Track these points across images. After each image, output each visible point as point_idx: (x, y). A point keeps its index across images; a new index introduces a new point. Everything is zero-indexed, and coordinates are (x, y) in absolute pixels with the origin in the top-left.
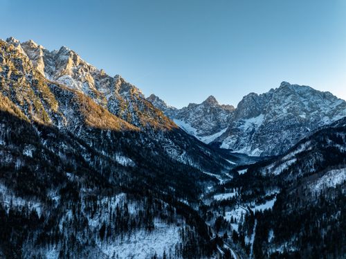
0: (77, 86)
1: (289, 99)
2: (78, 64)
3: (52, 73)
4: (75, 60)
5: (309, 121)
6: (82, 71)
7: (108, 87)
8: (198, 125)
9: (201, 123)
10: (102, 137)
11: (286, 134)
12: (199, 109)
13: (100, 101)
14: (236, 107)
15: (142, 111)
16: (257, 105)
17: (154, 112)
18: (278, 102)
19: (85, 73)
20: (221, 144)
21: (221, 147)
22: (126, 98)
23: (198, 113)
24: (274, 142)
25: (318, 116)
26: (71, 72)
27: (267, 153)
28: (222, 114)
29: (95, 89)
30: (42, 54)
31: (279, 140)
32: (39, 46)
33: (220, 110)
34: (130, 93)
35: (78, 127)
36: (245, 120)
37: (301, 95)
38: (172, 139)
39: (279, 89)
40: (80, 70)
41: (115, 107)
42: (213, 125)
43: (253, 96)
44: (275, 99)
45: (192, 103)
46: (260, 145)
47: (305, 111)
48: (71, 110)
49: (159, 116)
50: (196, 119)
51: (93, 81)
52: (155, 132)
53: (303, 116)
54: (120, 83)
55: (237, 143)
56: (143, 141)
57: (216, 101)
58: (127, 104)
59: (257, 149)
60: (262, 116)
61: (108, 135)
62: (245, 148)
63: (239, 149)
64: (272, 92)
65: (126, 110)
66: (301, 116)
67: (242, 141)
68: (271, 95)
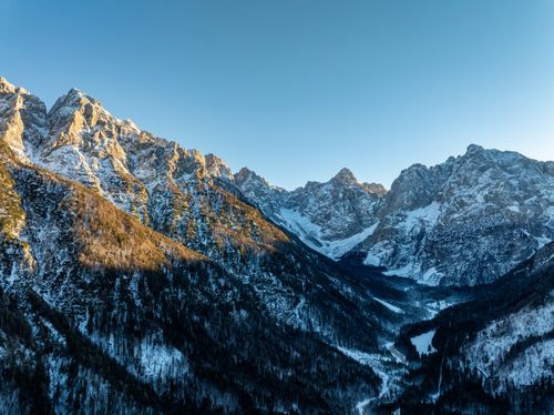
0: (87, 167)
1: (485, 178)
2: (93, 123)
3: (41, 141)
4: (88, 115)
5: (525, 217)
6: (100, 136)
7: (152, 166)
8: (323, 219)
9: (328, 217)
10: (116, 295)
11: (487, 242)
12: (323, 191)
13: (133, 196)
14: (388, 188)
15: (219, 213)
16: (426, 185)
17: (243, 213)
18: (466, 182)
19: (107, 140)
20: (365, 255)
21: (365, 262)
22: (187, 186)
23: (323, 198)
24: (464, 257)
25: (539, 207)
26: (78, 139)
27: (453, 279)
28: (364, 201)
29: (126, 171)
30: (20, 105)
31: (475, 255)
32: (17, 91)
33: (360, 194)
34: (195, 177)
35: (63, 275)
36: (408, 213)
37: (503, 167)
38: (277, 273)
39: (465, 157)
40: (97, 134)
41: (164, 208)
42: (349, 220)
43: (418, 170)
44: (459, 176)
45: (312, 180)
46: (437, 264)
47: (516, 198)
48: (56, 231)
49: (251, 222)
50: (320, 208)
51: (124, 156)
52: (243, 260)
53: (515, 208)
54: (177, 157)
55: (394, 254)
56: (214, 287)
57: (353, 179)
58: (189, 200)
59: (433, 270)
60: (435, 205)
61: (133, 286)
62: (409, 266)
63: (398, 267)
64: (451, 163)
65: (186, 213)
66: (510, 208)
67: (403, 253)
68: (451, 167)
